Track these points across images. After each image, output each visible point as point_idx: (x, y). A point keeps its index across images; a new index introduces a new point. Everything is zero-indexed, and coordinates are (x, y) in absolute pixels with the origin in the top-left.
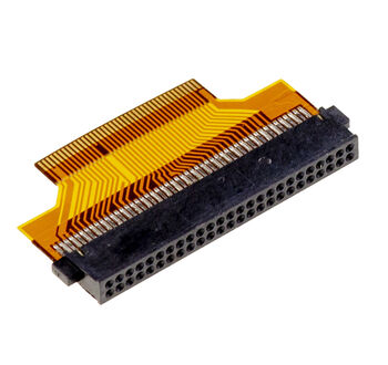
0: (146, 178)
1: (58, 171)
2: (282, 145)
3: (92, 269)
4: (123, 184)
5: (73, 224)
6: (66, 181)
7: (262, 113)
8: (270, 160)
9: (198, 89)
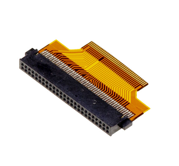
0: (88, 73)
4: (84, 67)
5: (59, 54)
6: (82, 51)
7: (129, 103)
8: (95, 103)
9: (142, 85)
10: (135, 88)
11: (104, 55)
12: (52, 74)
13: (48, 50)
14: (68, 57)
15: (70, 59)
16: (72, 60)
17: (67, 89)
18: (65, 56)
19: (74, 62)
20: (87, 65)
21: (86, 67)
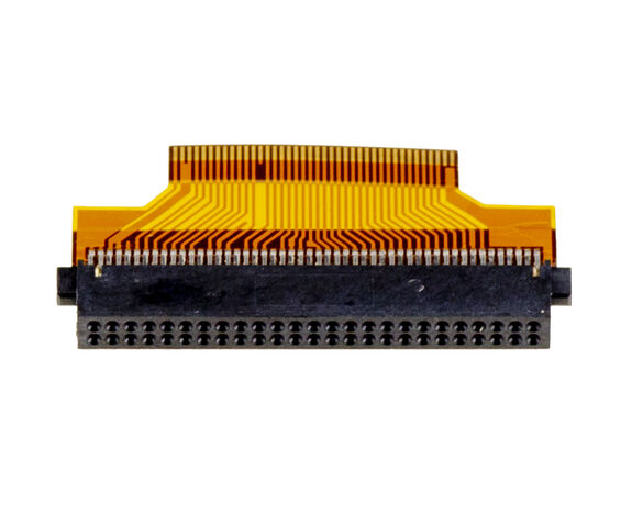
0: (276, 232)
1: (186, 169)
2: (456, 278)
3: (89, 297)
4: (245, 223)
5: (138, 238)
6: (183, 186)
7: (486, 232)
8: (423, 288)
9: (449, 166)
10: (443, 183)
11: (253, 158)
12: (209, 294)
13: (92, 247)
14: (169, 229)
15: (182, 228)
16: (193, 229)
17: (303, 303)
18: (157, 229)
19: (203, 229)
20: (246, 212)
21: (248, 218)
